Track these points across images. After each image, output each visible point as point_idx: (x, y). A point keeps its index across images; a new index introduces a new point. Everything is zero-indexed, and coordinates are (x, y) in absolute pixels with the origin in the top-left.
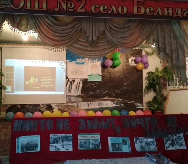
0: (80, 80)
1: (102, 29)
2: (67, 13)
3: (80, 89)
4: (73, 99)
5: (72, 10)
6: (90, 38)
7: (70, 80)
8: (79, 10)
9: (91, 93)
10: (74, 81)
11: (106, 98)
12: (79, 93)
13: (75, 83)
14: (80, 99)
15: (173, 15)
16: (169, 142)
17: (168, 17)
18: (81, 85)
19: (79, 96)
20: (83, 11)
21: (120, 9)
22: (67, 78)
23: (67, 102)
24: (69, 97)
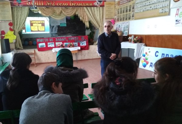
0: (57, 26)
1: (61, 10)
2: (50, 6)
3: (57, 30)
4: (54, 35)
6: (57, 13)
7: (52, 26)
8: (53, 5)
9: (62, 32)
10: (54, 27)
11: (69, 34)
12: (56, 32)
13: (54, 28)
14: (57, 35)
16: (82, 44)
17: (81, 6)
18: (57, 28)
19: (56, 34)
20: (54, 5)
21: (66, 4)
22: (50, 25)
23: (51, 37)
24: (52, 34)
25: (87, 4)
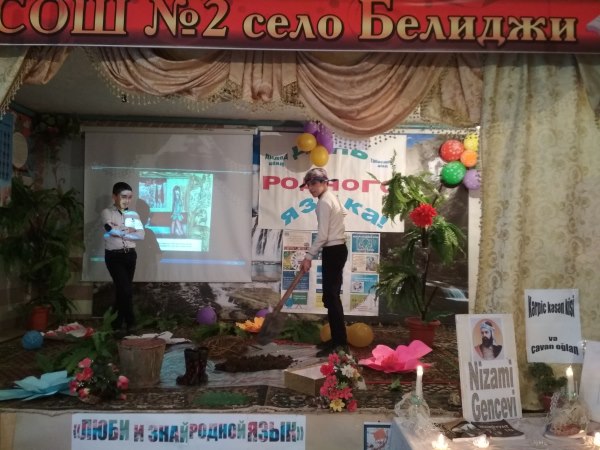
4: (269, 272)
5: (192, 32)
8: (210, 32)
15: (476, 38)
17: (461, 42)
21: (322, 27)
22: (253, 213)
23: (254, 280)
24: (259, 267)
25: (527, 27)
